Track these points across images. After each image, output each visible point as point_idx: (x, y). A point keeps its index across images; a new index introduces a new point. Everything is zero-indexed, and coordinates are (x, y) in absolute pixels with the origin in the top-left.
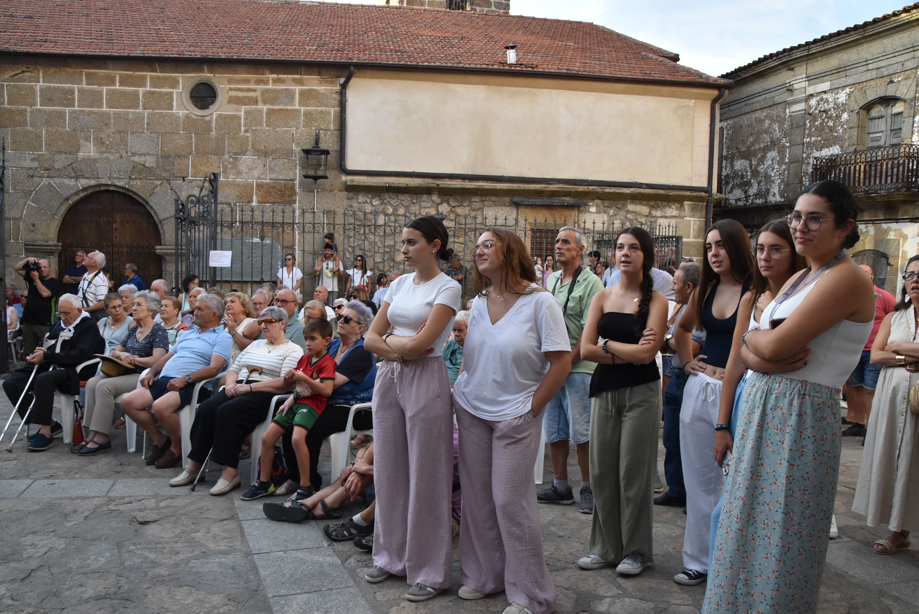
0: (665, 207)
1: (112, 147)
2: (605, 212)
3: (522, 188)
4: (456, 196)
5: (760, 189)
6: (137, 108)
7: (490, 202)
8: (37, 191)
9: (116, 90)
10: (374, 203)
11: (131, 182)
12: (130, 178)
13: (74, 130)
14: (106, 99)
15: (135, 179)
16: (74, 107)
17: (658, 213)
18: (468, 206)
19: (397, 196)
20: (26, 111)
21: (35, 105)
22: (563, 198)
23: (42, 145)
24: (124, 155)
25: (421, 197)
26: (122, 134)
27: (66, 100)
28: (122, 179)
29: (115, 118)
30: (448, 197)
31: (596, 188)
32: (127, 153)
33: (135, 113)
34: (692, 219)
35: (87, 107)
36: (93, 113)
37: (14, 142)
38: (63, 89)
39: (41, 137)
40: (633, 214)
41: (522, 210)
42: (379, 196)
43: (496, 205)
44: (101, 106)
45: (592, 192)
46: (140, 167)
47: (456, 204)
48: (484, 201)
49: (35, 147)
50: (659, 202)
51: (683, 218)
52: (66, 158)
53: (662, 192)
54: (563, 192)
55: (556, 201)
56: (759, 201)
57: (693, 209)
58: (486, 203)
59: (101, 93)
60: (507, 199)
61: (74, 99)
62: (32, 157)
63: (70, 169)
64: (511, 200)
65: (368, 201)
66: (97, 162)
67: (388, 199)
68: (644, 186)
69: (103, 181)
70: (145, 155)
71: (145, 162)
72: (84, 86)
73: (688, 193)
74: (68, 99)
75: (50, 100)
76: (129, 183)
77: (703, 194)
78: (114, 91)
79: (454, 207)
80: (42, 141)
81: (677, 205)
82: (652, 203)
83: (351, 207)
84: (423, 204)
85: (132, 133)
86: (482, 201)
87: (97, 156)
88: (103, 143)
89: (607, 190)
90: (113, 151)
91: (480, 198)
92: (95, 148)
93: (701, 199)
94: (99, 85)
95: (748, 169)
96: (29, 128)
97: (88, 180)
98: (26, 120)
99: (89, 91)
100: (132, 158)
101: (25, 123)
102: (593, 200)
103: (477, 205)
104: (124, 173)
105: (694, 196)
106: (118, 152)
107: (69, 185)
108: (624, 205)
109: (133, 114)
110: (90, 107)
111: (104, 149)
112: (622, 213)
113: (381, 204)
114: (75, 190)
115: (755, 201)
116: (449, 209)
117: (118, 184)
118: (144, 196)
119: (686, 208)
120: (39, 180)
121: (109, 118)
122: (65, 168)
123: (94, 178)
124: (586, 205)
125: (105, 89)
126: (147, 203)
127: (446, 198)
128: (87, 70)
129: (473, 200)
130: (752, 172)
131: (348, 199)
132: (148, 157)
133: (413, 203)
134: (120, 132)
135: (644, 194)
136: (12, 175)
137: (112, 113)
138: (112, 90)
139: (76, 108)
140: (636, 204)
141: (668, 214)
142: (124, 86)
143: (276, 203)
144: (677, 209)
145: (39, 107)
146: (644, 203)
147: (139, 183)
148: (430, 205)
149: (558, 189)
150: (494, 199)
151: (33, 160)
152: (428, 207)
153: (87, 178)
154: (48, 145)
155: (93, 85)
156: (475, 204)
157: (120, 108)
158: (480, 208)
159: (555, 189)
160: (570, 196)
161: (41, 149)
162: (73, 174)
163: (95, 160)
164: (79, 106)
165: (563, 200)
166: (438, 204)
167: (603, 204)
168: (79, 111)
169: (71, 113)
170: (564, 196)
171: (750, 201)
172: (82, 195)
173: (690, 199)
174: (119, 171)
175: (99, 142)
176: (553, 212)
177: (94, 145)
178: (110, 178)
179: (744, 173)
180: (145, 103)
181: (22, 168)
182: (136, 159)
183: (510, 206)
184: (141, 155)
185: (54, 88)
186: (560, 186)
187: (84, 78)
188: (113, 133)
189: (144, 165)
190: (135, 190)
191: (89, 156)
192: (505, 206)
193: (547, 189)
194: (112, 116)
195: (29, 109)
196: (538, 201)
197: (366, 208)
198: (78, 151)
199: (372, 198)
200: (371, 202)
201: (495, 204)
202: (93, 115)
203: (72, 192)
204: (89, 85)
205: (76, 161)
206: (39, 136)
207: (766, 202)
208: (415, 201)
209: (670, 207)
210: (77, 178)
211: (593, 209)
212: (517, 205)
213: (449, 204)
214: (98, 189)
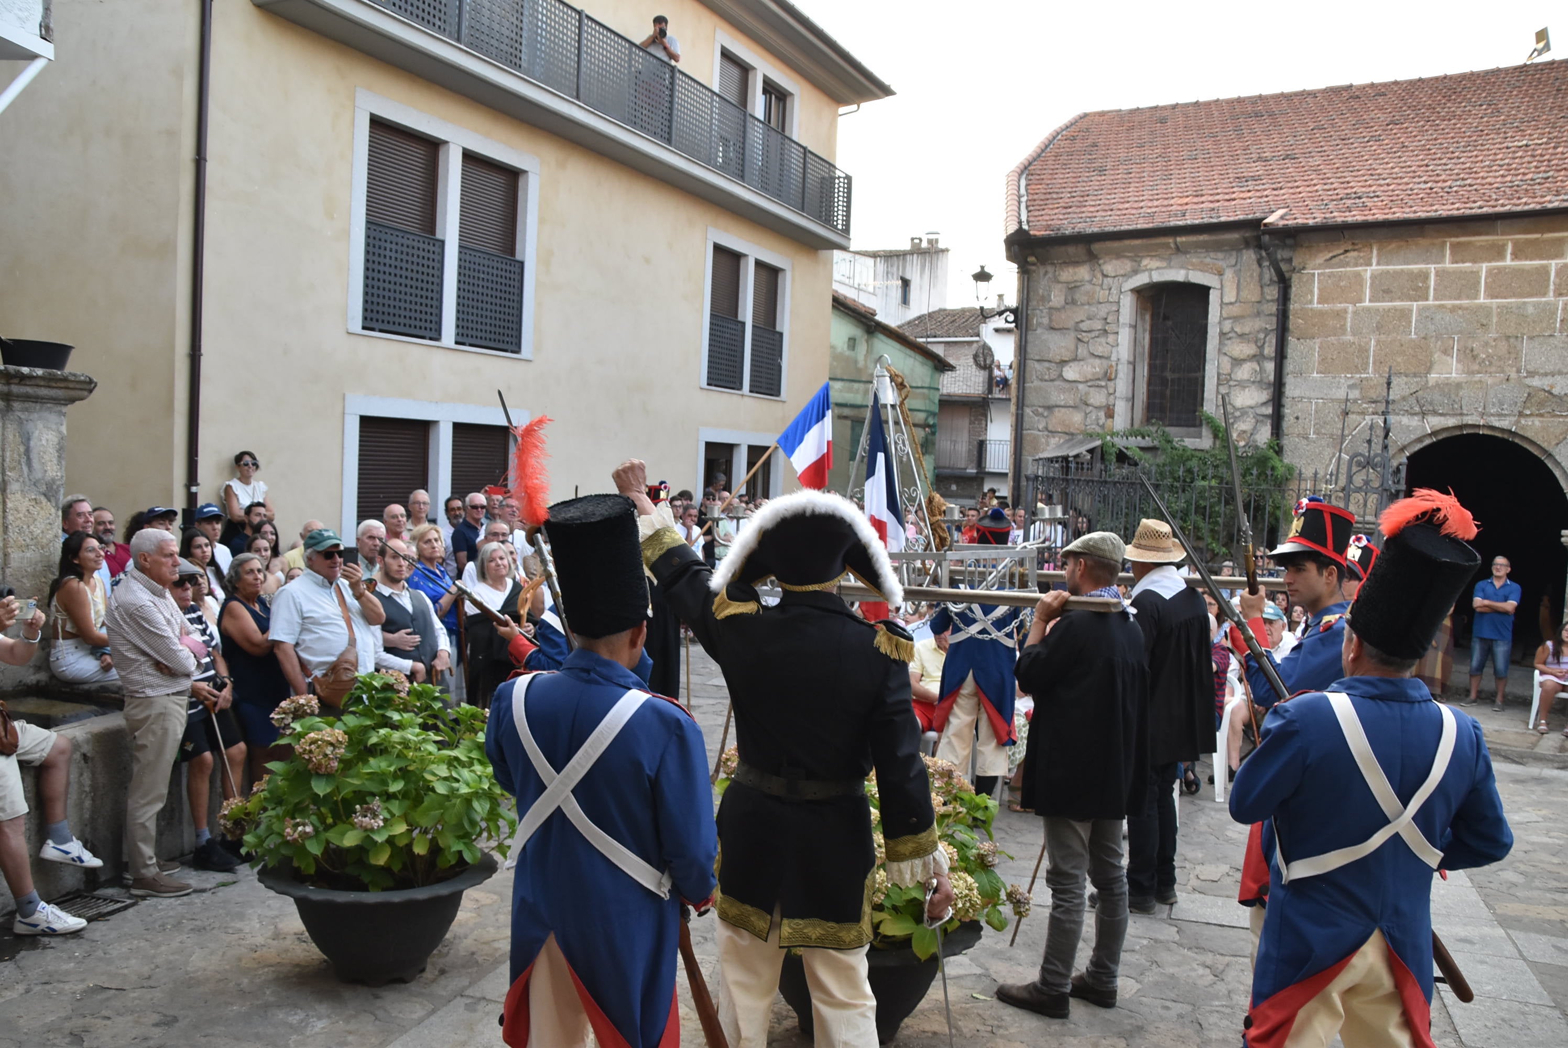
1: (1491, 363)
6: (1544, 294)
8: (1353, 436)
9: (1505, 268)
11: (1523, 422)
12: (1521, 414)
13: (1425, 338)
14: (1486, 283)
15: (1531, 415)
16: (1427, 299)
20: (1345, 311)
21: (1361, 301)
23: (1368, 364)
24: (1513, 375)
26: (1512, 340)
27: (1413, 290)
28: (1506, 415)
29: (1499, 315)
32: (1519, 371)
33: (1539, 303)
35: (1450, 298)
36: (1460, 307)
37: (1323, 360)
38: (1410, 274)
39: (1367, 351)
44: (1476, 297)
46: (1542, 395)
49: (1356, 367)
52: (1406, 383)
59: (1476, 274)
61: (1428, 288)
62: (1351, 382)
63: (1413, 400)
66: (1462, 388)
69: (1469, 420)
70: (1553, 375)
71: (1552, 387)
72: (1448, 265)
74: (1417, 289)
75: (1387, 291)
76: (1517, 422)
78: (1500, 270)
80: (1368, 358)
85: (1531, 338)
87: (1462, 378)
88: (1475, 357)
90: (1493, 369)
92: (1460, 366)
94: (1474, 261)
96: (1349, 337)
97: (1442, 418)
98: (1344, 325)
99: (1454, 272)
100: (1528, 381)
101: (1344, 331)
104: (1510, 405)
106: (1503, 371)
107: (1409, 426)
109: (1535, 305)
110: (1455, 299)
111: (1476, 367)
114: (1419, 434)
117: (1497, 424)
118: (1545, 445)
120: (1359, 418)
121: (1489, 314)
122: (1404, 399)
123: (1455, 415)
125: (1484, 267)
126: (1550, 455)
128: (1454, 240)
132: (1558, 378)
134: (1508, 338)
136: (1316, 412)
137: (1494, 307)
138: (1498, 268)
139: (1431, 302)
142: (1520, 259)
145: (1367, 303)
147: (1537, 422)
151: (1351, 387)
153: (1442, 415)
154: (1379, 363)
155: (1463, 262)
157: (1511, 297)
161: (1365, 370)
162: (1417, 409)
163: (1459, 386)
164: (1436, 299)
168: (1435, 306)
169: (1421, 310)
172: (1427, 442)
174: (1501, 403)
175: (1468, 355)
177: (1458, 361)
178: (1482, 415)
180: (1560, 285)
181: (1332, 400)
182: (1536, 382)
184: (1546, 374)
185: (1395, 272)
187: (1448, 252)
188: (1495, 340)
189: (1550, 393)
190: (1529, 434)
191: (1447, 378)
194: (1495, 312)
195: (1350, 308)
198: (1429, 370)
202: (1460, 312)
203: (1413, 437)
204: (1457, 262)
205: (1425, 387)
206: (1363, 350)
210: (1424, 414)
214: (1458, 433)
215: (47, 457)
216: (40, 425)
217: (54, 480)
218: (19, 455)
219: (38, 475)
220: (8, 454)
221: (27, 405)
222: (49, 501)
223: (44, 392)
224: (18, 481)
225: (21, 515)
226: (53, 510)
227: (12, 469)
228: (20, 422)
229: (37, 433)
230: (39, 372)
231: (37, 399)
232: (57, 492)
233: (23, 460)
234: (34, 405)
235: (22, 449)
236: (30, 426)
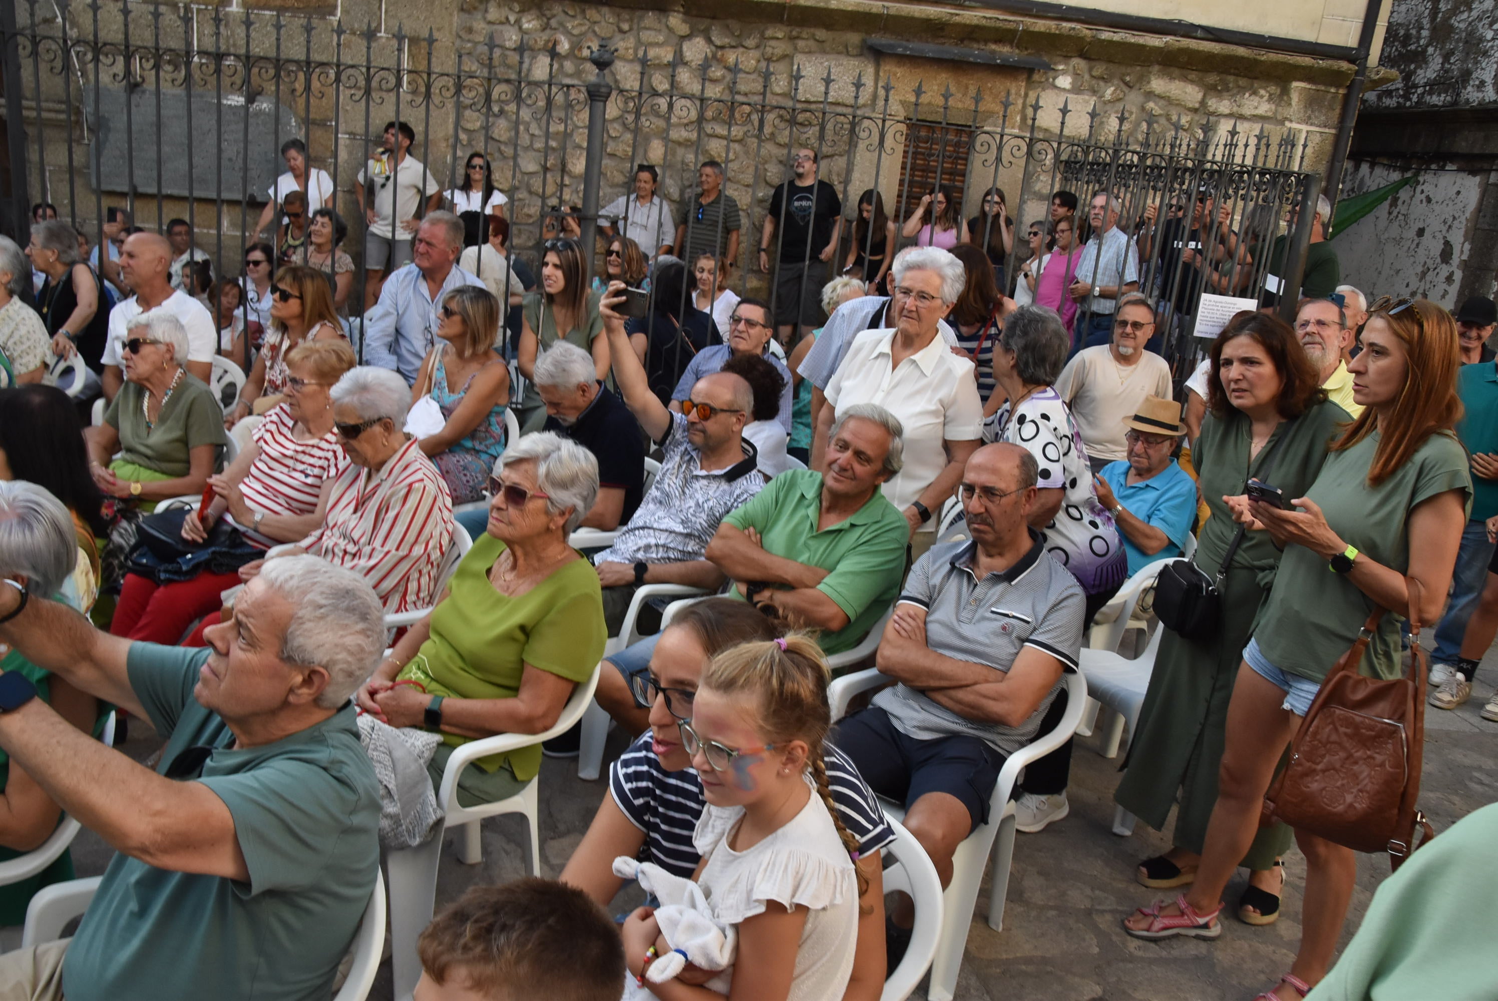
0: (1242, 90)
2: (1094, 92)
3: (892, 12)
4: (729, 21)
5: (1446, 71)
7: (811, 43)
10: (526, 26)
17: (1223, 106)
18: (757, 47)
19: (583, 12)
22: (993, 47)
25: (641, 18)
30: (707, 22)
31: (1078, 26)
34: (1304, 128)
40: (1162, 103)
41: (889, 68)
42: (539, 7)
43: (824, 52)
45: (1069, 37)
47: (727, 41)
48: (797, 38)
50: (1231, 78)
51: (1282, 123)
53: (1241, 51)
54: (997, 29)
55: (976, 51)
56: (1436, 100)
57: (1312, 103)
58: (801, 44)
60: (854, 38)
64: (864, 41)
65: (512, 19)
67: (562, 16)
68: (1199, 33)
73: (1307, 61)
77: (1344, 65)
79: (722, 47)
81: (1273, 89)
82: (1212, 78)
83: (470, 30)
84: (646, 36)
86: (792, 39)
89: (1106, 35)
91: (787, 29)
93: (1333, 78)
95: (1426, 22)
102: (1067, 57)
103: (779, 48)
105: (1321, 69)
108: (1143, 79)
112: (1133, 99)
113: (544, 30)
115: (1428, 98)
116: (708, 50)
119: (1295, 97)
124: (1048, 68)
127: (703, 24)
129: (769, 33)
130: (1434, 30)
131: (462, 10)
133: (621, 31)
135: (1198, 52)
140: (1172, 78)
141: (1247, 111)
143: (286, 9)
144: (1270, 99)
146: (1193, 75)
148: (661, 38)
149: (984, 22)
150: (821, 34)
152: (657, 45)
156: (773, 43)
158: (784, 57)
159: (975, 22)
160: (1011, 43)
165: (993, 52)
166: (683, 38)
167: (1090, 70)
170: (998, 41)
171: (1415, 98)
173: (1308, 75)
176: (964, 80)
179: (1414, 32)
183: (861, 55)
186: (990, 14)
192: (848, 54)
193: (957, 19)
196: (930, 48)
197: (506, 36)
199: (522, 11)
200: (518, 22)
201: (822, 48)
207: (1455, 103)
208: (625, 26)
209: (1255, 93)
211: (1064, 82)
212: (877, 54)
213: (709, 41)
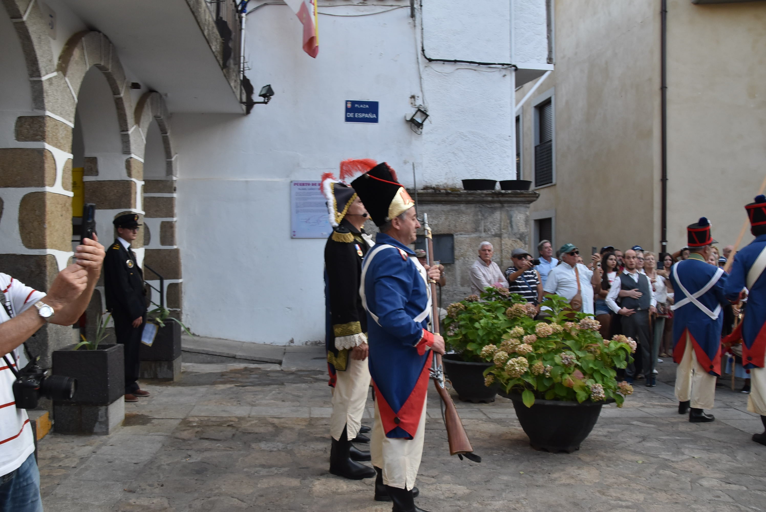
215: (520, 224)
216: (516, 212)
217: (523, 233)
218: (507, 224)
219: (516, 231)
220: (502, 223)
221: (510, 205)
222: (521, 241)
223: (515, 199)
224: (506, 233)
225: (508, 246)
226: (523, 245)
227: (504, 229)
228: (508, 211)
229: (515, 215)
230: (510, 191)
231: (514, 202)
232: (525, 237)
233: (509, 225)
234: (513, 204)
235: (508, 221)
236: (512, 213)
